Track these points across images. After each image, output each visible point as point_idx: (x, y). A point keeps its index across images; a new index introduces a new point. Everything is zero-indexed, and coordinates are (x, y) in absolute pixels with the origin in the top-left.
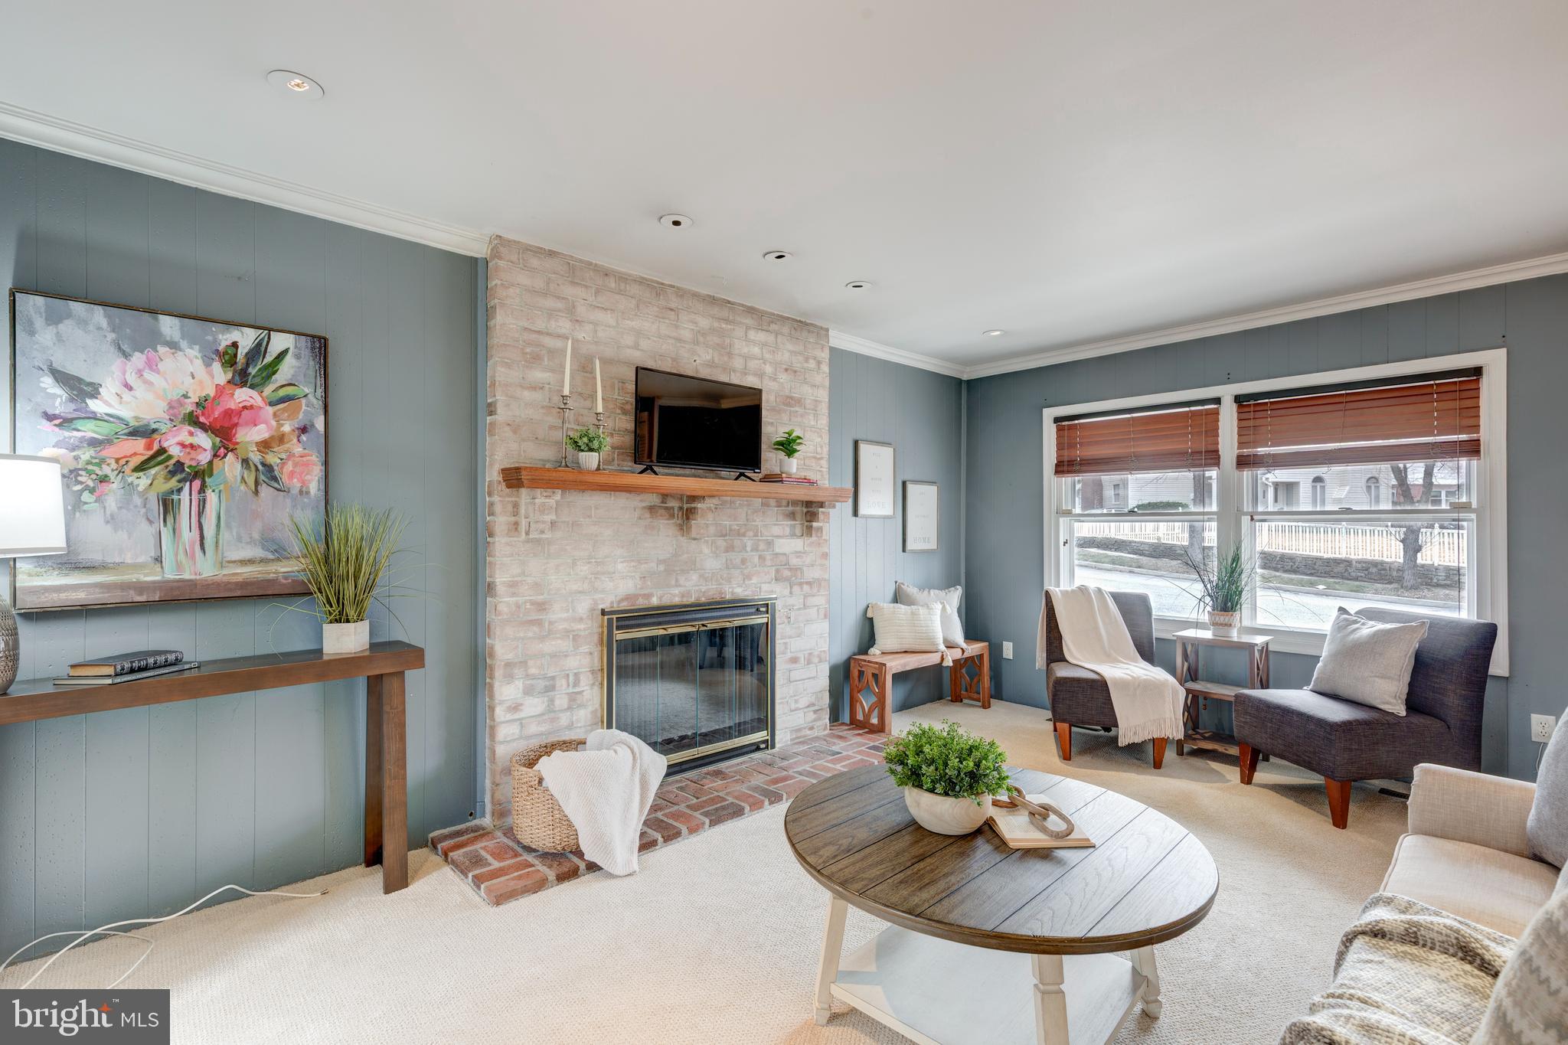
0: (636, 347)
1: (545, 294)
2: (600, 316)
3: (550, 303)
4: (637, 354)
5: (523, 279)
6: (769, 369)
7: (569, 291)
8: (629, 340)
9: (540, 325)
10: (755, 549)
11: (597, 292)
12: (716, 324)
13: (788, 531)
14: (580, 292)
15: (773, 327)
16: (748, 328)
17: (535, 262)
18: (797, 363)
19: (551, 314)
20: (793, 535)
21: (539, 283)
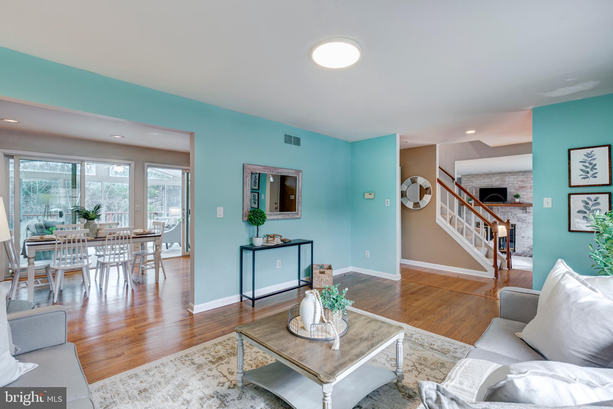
0: (484, 184)
1: (468, 180)
2: (477, 181)
3: (469, 181)
4: (484, 185)
5: (465, 179)
6: (515, 182)
7: (472, 179)
8: (482, 183)
9: (467, 185)
10: (511, 215)
11: (477, 178)
12: (501, 177)
13: (521, 212)
14: (473, 179)
15: (517, 174)
16: (509, 176)
17: (467, 177)
18: (524, 180)
19: (469, 183)
20: (523, 213)
21: (467, 179)
